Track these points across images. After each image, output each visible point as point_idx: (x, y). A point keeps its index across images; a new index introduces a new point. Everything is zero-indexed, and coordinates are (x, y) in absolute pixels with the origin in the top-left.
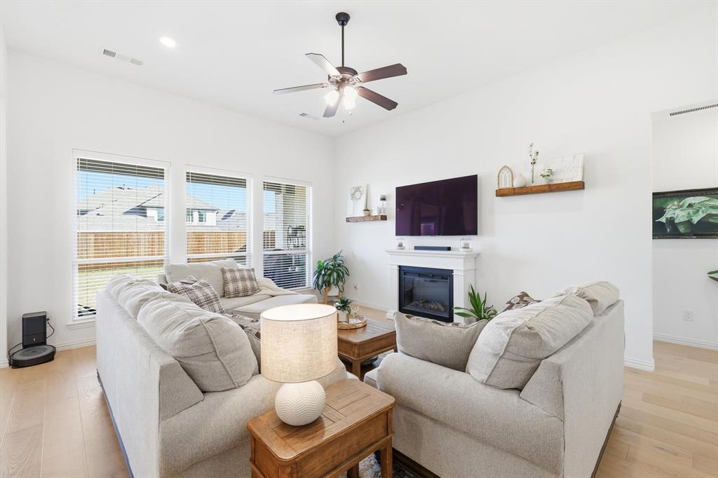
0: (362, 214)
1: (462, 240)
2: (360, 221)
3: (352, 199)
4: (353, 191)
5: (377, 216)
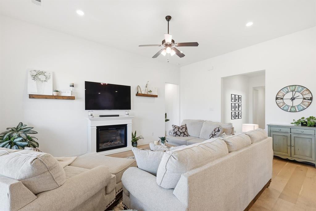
1: (126, 111)
2: (50, 99)
3: (34, 79)
4: (35, 73)
5: (71, 97)
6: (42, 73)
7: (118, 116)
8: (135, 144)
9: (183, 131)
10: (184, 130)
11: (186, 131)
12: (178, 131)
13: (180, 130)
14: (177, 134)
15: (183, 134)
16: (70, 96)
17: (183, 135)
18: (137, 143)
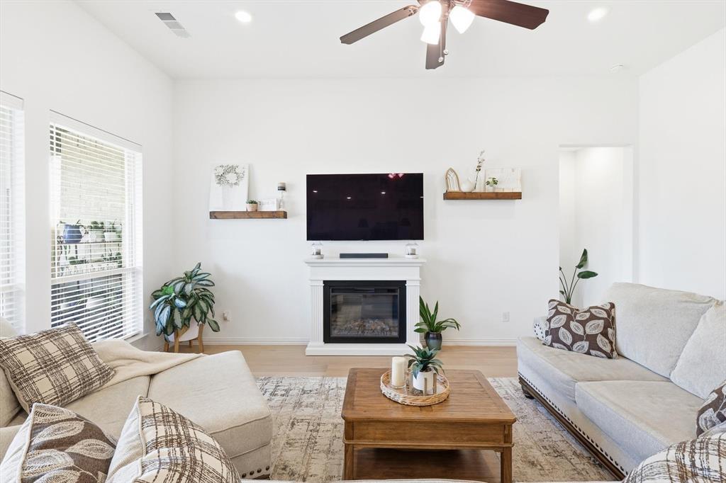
0: (245, 207)
1: (408, 245)
2: (240, 218)
3: (219, 183)
4: (221, 171)
5: (276, 212)
6: (231, 169)
7: (385, 256)
8: (433, 338)
9: (588, 331)
10: (594, 328)
11: (605, 334)
12: (567, 326)
13: (573, 324)
14: (556, 339)
15: (586, 344)
16: (275, 210)
17: (586, 349)
18: (439, 338)
